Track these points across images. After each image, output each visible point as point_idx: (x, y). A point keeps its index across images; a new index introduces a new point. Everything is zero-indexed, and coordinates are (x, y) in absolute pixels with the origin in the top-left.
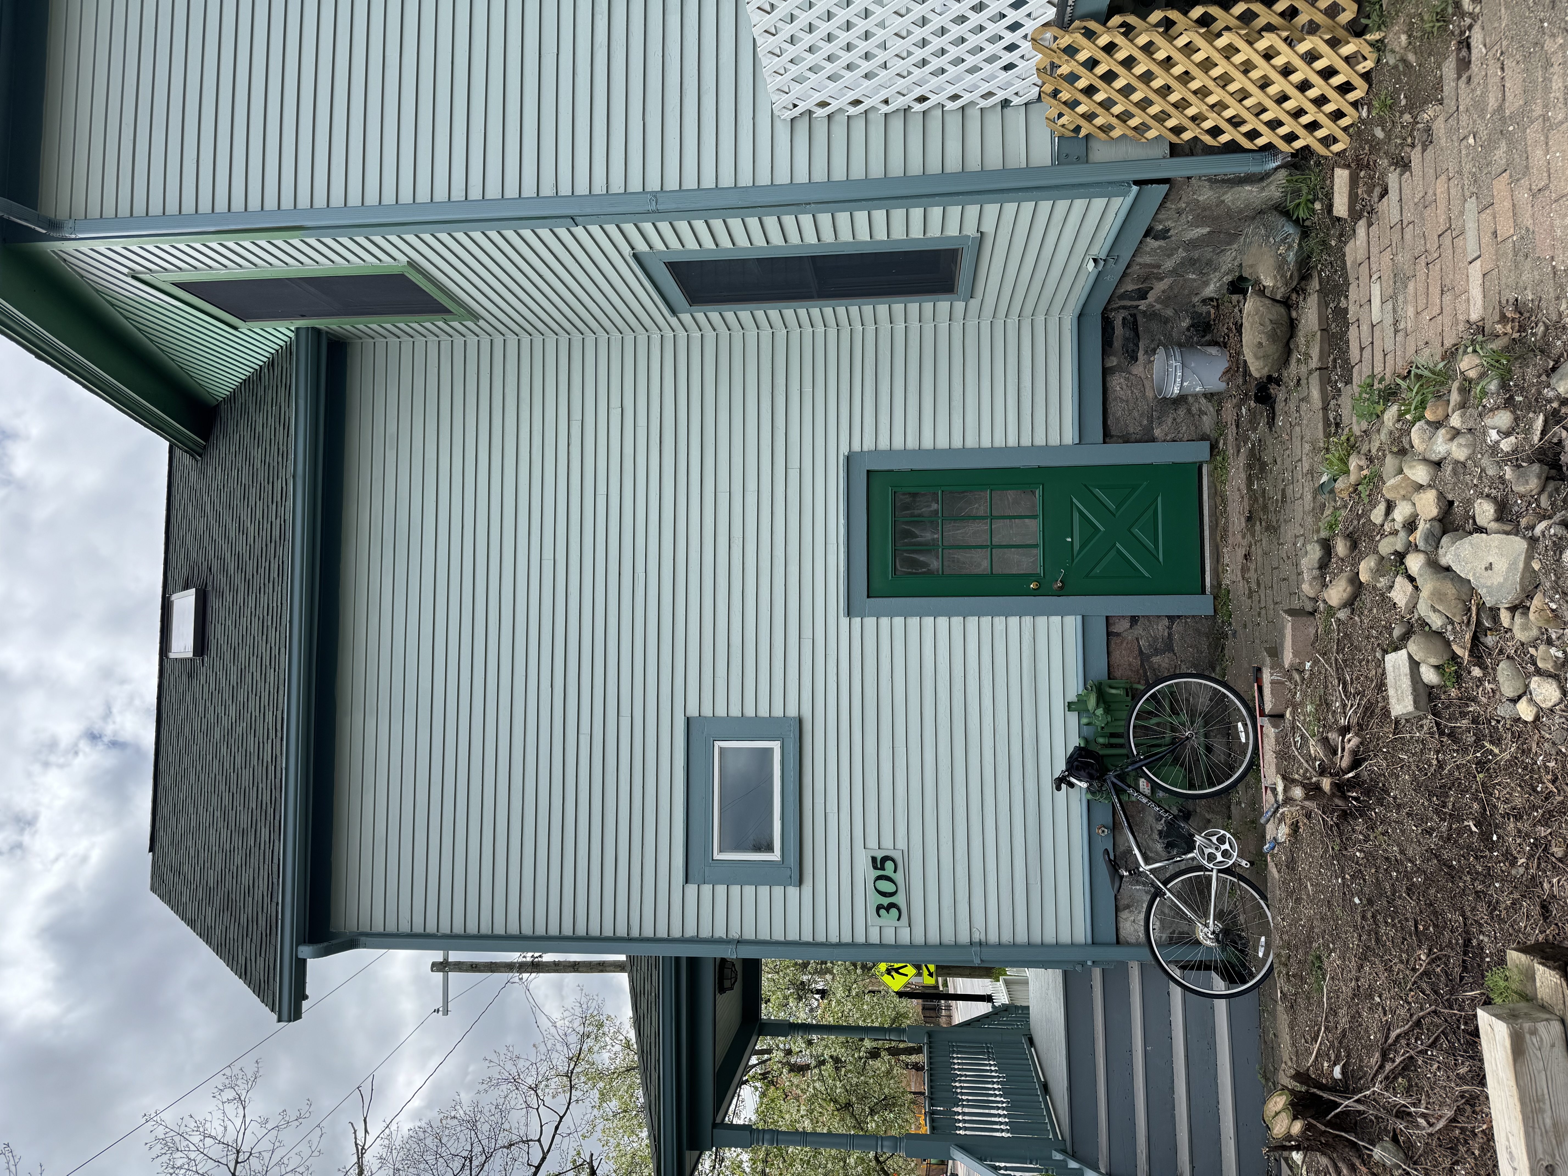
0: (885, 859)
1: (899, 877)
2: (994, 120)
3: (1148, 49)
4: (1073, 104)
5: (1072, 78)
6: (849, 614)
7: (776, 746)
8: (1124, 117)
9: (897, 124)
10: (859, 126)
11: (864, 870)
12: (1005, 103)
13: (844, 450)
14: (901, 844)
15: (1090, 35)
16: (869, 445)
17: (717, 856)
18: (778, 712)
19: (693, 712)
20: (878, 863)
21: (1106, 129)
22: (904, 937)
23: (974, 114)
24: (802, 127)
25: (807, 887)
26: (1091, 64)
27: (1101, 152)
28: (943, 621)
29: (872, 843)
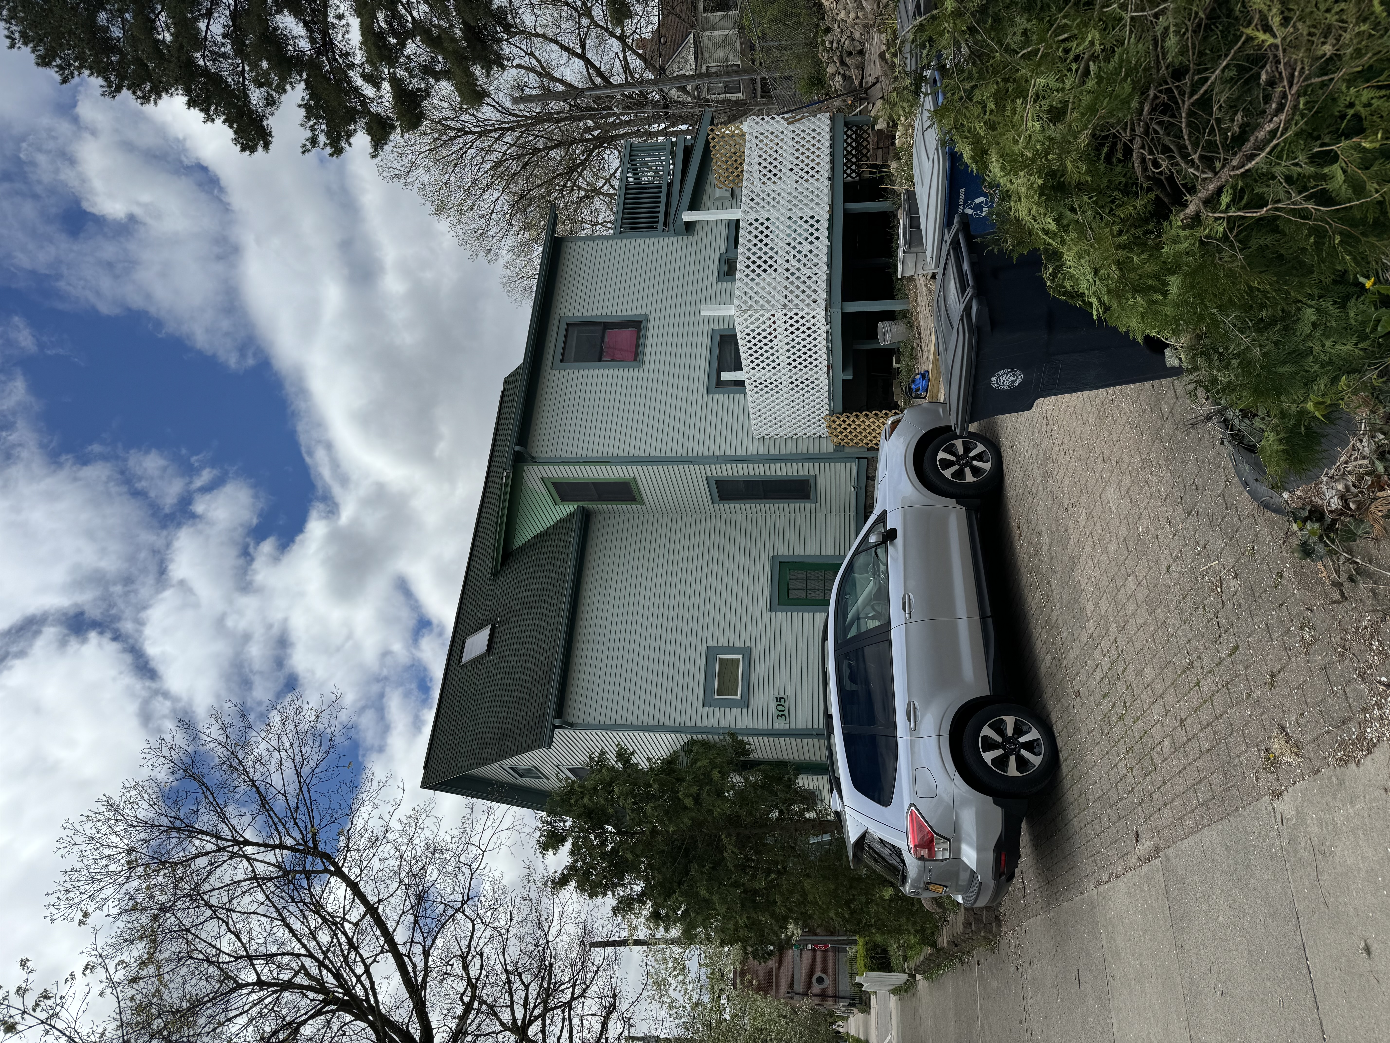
0: (781, 698)
1: (786, 705)
2: (817, 441)
3: (854, 421)
4: (837, 436)
5: (835, 429)
6: (771, 610)
7: (741, 657)
8: (852, 440)
9: (789, 441)
10: (778, 441)
11: (773, 702)
12: (820, 437)
13: (771, 555)
14: (788, 693)
15: (838, 418)
16: (781, 553)
17: (716, 697)
18: (742, 645)
19: (709, 644)
20: (778, 700)
21: (847, 443)
22: (787, 726)
23: (811, 439)
24: (761, 441)
25: (750, 709)
26: (840, 425)
27: (847, 450)
28: (806, 614)
29: (776, 693)
